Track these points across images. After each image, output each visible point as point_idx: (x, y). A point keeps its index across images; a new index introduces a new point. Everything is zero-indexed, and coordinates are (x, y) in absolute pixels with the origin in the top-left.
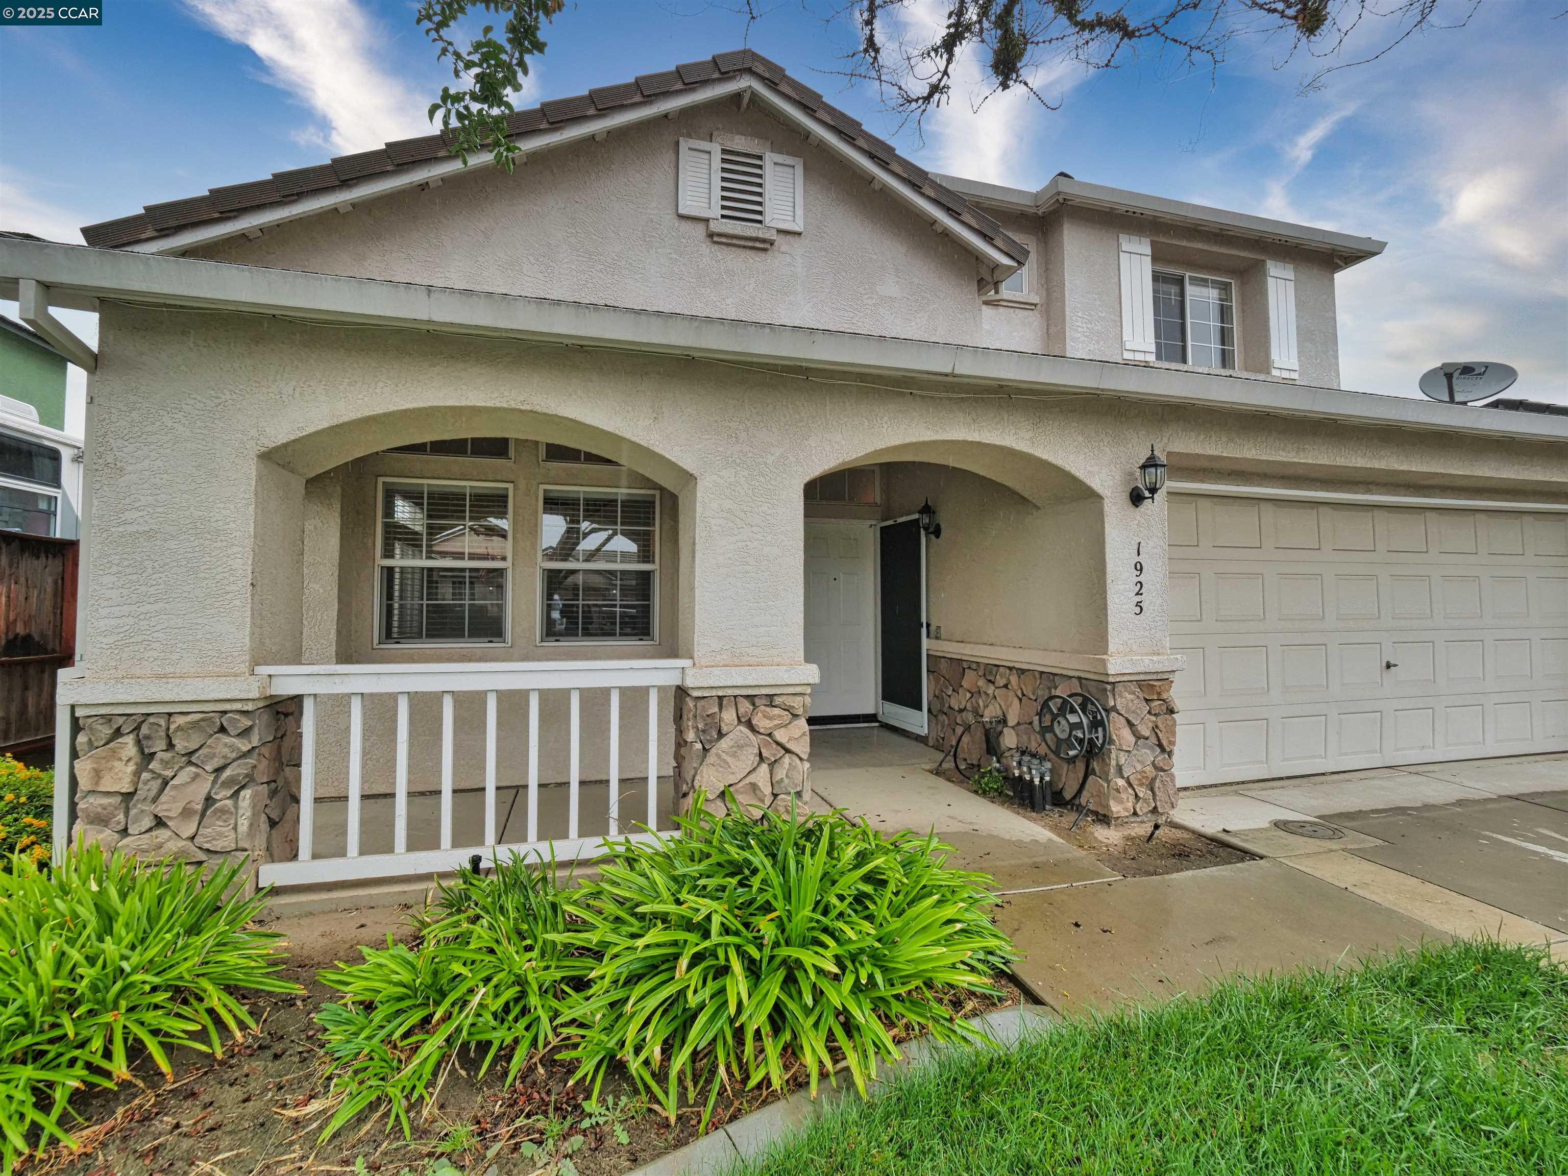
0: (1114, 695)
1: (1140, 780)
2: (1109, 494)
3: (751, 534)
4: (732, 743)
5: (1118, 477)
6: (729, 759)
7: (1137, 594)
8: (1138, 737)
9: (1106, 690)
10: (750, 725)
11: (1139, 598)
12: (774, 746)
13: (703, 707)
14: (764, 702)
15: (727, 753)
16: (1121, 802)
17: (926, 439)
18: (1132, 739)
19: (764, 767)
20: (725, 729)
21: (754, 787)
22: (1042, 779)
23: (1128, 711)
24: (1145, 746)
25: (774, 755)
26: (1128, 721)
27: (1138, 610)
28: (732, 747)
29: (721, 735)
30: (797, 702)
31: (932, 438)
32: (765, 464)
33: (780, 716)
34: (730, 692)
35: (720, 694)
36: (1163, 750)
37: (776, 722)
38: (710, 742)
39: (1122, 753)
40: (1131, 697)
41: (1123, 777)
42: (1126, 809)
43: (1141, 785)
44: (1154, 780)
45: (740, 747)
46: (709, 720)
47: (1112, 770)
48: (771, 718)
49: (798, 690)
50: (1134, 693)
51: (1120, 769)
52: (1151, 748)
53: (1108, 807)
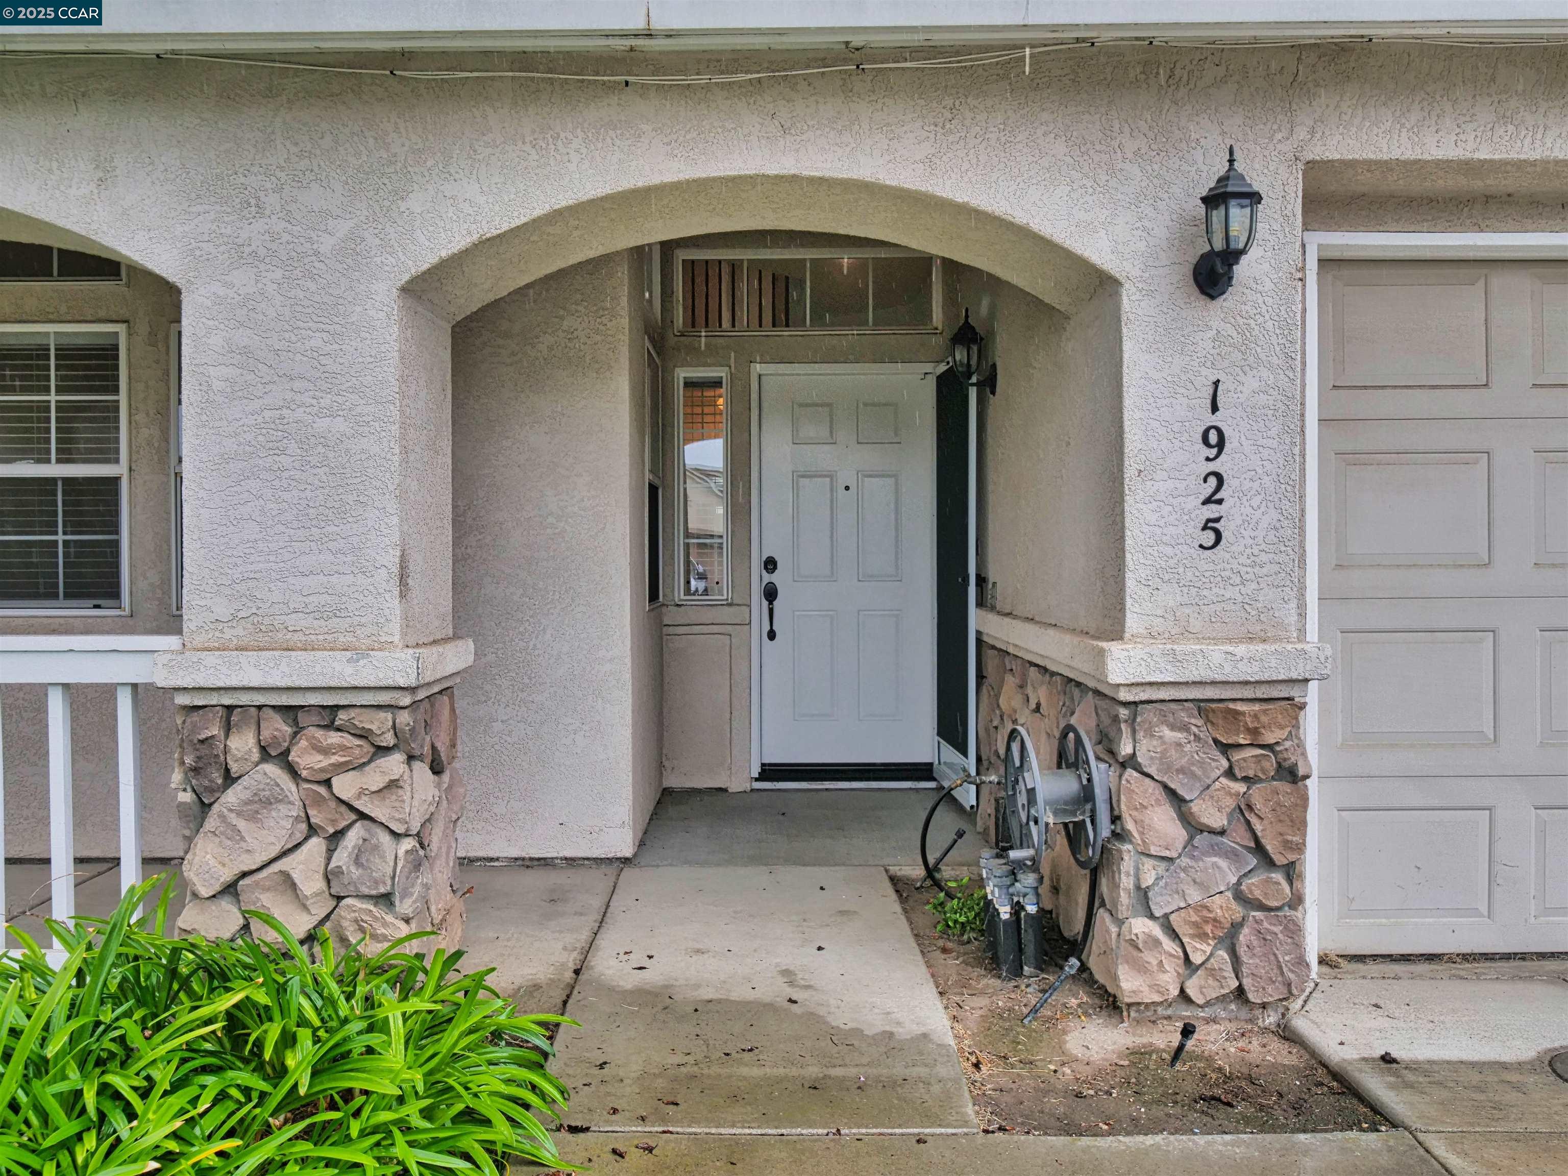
0: (1134, 732)
1: (1195, 925)
2: (1135, 272)
3: (289, 395)
4: (247, 795)
5: (1161, 233)
6: (241, 824)
7: (1207, 501)
8: (1194, 827)
9: (1116, 719)
10: (284, 760)
11: (1212, 511)
12: (333, 804)
13: (194, 725)
14: (315, 719)
15: (239, 814)
16: (1141, 968)
17: (670, 177)
18: (1179, 833)
19: (316, 844)
20: (234, 768)
21: (288, 883)
22: (1018, 908)
23: (1167, 768)
24: (1215, 850)
25: (333, 822)
26: (1172, 794)
27: (1209, 538)
28: (248, 802)
29: (230, 779)
30: (379, 723)
31: (682, 177)
32: (317, 253)
33: (343, 748)
34: (244, 699)
35: (227, 701)
36: (1268, 862)
37: (334, 759)
38: (211, 790)
39: (1148, 863)
40: (1179, 736)
41: (1152, 917)
42: (1156, 988)
43: (1202, 936)
44: (1236, 927)
45: (267, 803)
46: (204, 750)
47: (1124, 899)
48: (325, 751)
49: (383, 698)
50: (1185, 728)
51: (1143, 895)
52: (1232, 855)
53: (1115, 978)
